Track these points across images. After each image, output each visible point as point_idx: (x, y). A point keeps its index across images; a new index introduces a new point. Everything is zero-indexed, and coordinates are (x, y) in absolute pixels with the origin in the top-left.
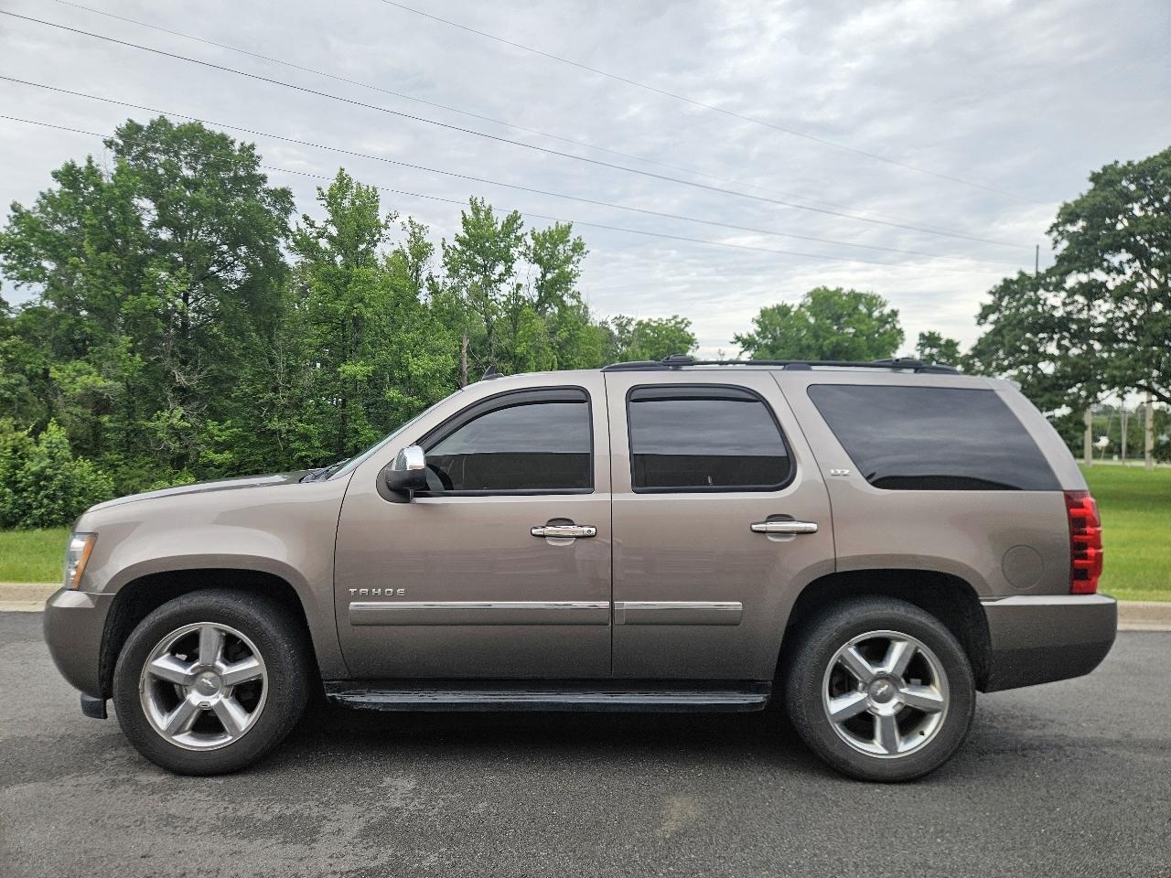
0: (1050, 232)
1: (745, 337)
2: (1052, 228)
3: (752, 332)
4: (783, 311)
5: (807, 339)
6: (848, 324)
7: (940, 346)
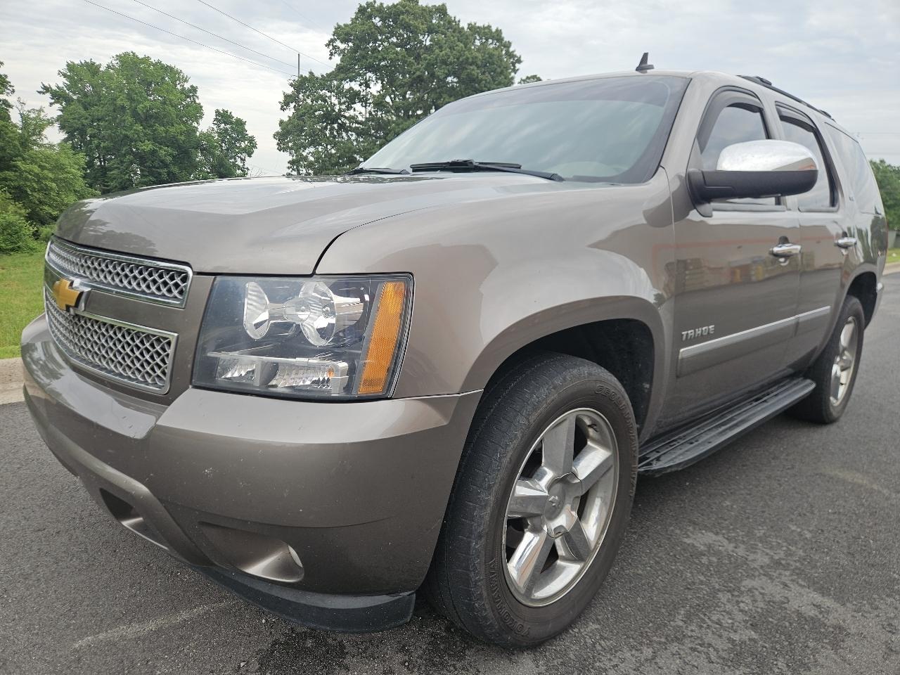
0: (328, 45)
1: (54, 88)
2: (330, 42)
3: (61, 85)
4: (92, 68)
5: (122, 100)
6: (156, 91)
7: (231, 123)
